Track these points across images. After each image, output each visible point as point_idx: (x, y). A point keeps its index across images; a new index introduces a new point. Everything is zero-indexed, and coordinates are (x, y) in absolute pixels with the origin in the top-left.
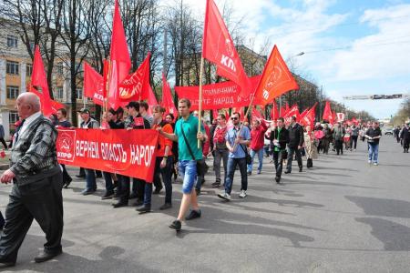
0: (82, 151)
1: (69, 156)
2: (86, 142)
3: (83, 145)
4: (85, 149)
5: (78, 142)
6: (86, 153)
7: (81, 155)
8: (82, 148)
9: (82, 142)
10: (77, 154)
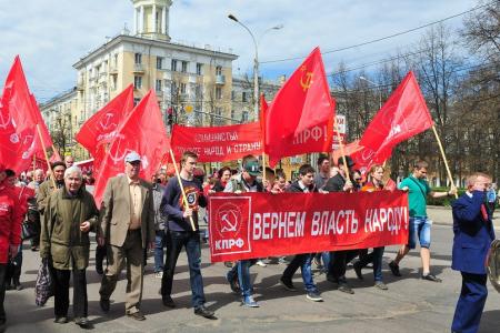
0: (268, 231)
1: (240, 243)
2: (275, 215)
3: (268, 220)
4: (274, 226)
5: (258, 215)
6: (276, 231)
7: (266, 237)
8: (266, 225)
9: (267, 215)
10: (256, 237)
